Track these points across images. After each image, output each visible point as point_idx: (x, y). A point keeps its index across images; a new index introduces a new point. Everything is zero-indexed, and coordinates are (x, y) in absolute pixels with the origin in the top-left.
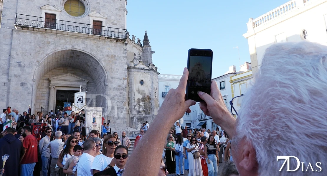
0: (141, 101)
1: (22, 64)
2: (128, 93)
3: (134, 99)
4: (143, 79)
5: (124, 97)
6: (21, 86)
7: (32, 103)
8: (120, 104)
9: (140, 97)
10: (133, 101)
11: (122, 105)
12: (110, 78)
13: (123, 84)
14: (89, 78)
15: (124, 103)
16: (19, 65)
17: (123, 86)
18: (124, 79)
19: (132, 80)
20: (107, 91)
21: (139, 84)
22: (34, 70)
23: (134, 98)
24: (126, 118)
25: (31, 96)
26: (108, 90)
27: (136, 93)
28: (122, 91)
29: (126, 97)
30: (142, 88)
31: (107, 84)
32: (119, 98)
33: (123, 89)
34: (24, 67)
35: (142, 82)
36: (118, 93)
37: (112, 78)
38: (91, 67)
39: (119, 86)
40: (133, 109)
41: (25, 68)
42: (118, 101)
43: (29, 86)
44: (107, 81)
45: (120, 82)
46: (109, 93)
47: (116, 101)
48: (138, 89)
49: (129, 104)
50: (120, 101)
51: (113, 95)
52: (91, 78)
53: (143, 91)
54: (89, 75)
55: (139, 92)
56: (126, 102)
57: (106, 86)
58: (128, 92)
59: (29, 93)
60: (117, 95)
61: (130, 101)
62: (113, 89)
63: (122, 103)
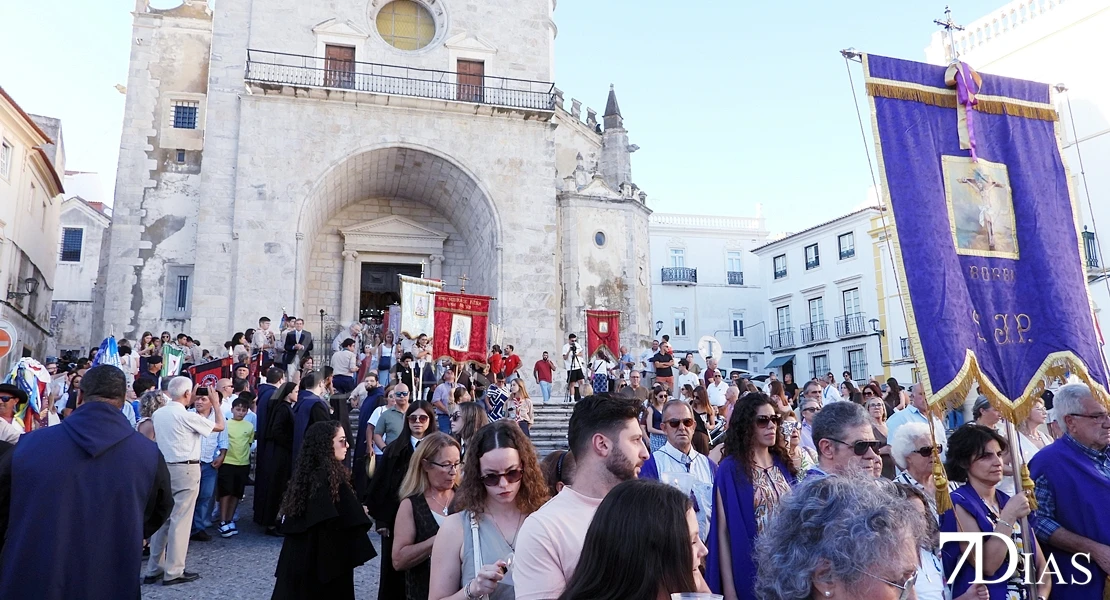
0: (597, 293)
1: (267, 191)
2: (560, 270)
3: (578, 288)
4: (602, 228)
5: (548, 281)
6: (266, 252)
7: (295, 300)
8: (536, 302)
9: (596, 281)
10: (573, 293)
11: (543, 306)
12: (506, 227)
13: (545, 242)
14: (449, 228)
15: (547, 298)
16: (260, 194)
17: (546, 250)
18: (549, 229)
19: (572, 233)
20: (499, 265)
21: (592, 244)
22: (299, 207)
23: (577, 283)
24: (554, 343)
25: (293, 279)
26: (502, 262)
27: (584, 270)
28: (542, 264)
29: (554, 280)
30: (599, 254)
31: (499, 243)
32: (535, 284)
33: (546, 259)
34: (274, 198)
35: (600, 239)
36: (531, 270)
37: (514, 226)
38: (455, 197)
39: (534, 250)
40: (574, 317)
41: (276, 202)
42: (532, 292)
43: (286, 251)
44: (499, 234)
45: (535, 239)
46: (504, 271)
47: (525, 295)
48: (589, 258)
49: (563, 301)
50: (536, 292)
51: (516, 276)
52: (456, 226)
53: (604, 264)
54: (449, 219)
55: (591, 267)
56: (554, 295)
57: (497, 249)
58: (560, 265)
59: (287, 272)
60: (527, 277)
61: (566, 293)
62: (517, 258)
63: (544, 299)
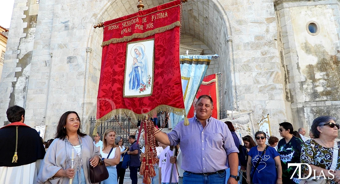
0: (315, 70)
1: (70, 24)
2: (282, 56)
3: (298, 68)
4: (314, 20)
5: (273, 61)
6: (68, 63)
7: (84, 93)
8: (264, 79)
9: (314, 60)
10: (295, 72)
11: (271, 82)
12: (234, 24)
13: (267, 31)
15: (274, 75)
16: (66, 27)
17: (269, 37)
18: (269, 20)
19: (288, 27)
20: (231, 53)
21: (306, 33)
22: (88, 32)
23: (298, 64)
24: (284, 111)
25: (83, 80)
26: (233, 51)
27: (302, 53)
28: (266, 48)
29: (278, 60)
30: (313, 40)
31: (229, 36)
32: (262, 64)
33: (270, 43)
34: (73, 28)
35: (312, 28)
36: (257, 54)
37: (240, 22)
38: (201, 20)
39: (258, 38)
40: (298, 90)
41: (75, 30)
42: (260, 71)
43: (80, 60)
44: (229, 30)
45: (259, 30)
46: (235, 57)
47: (254, 74)
48: (306, 43)
49: (287, 78)
50: (263, 71)
51: (245, 60)
53: (319, 47)
55: (308, 49)
56: (280, 73)
57: (228, 41)
58: (281, 53)
59: (80, 74)
60: (254, 59)
61: (288, 72)
62: (245, 46)
63: (271, 76)
